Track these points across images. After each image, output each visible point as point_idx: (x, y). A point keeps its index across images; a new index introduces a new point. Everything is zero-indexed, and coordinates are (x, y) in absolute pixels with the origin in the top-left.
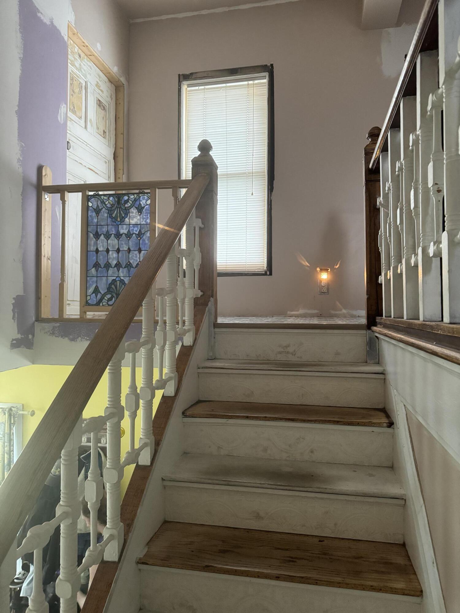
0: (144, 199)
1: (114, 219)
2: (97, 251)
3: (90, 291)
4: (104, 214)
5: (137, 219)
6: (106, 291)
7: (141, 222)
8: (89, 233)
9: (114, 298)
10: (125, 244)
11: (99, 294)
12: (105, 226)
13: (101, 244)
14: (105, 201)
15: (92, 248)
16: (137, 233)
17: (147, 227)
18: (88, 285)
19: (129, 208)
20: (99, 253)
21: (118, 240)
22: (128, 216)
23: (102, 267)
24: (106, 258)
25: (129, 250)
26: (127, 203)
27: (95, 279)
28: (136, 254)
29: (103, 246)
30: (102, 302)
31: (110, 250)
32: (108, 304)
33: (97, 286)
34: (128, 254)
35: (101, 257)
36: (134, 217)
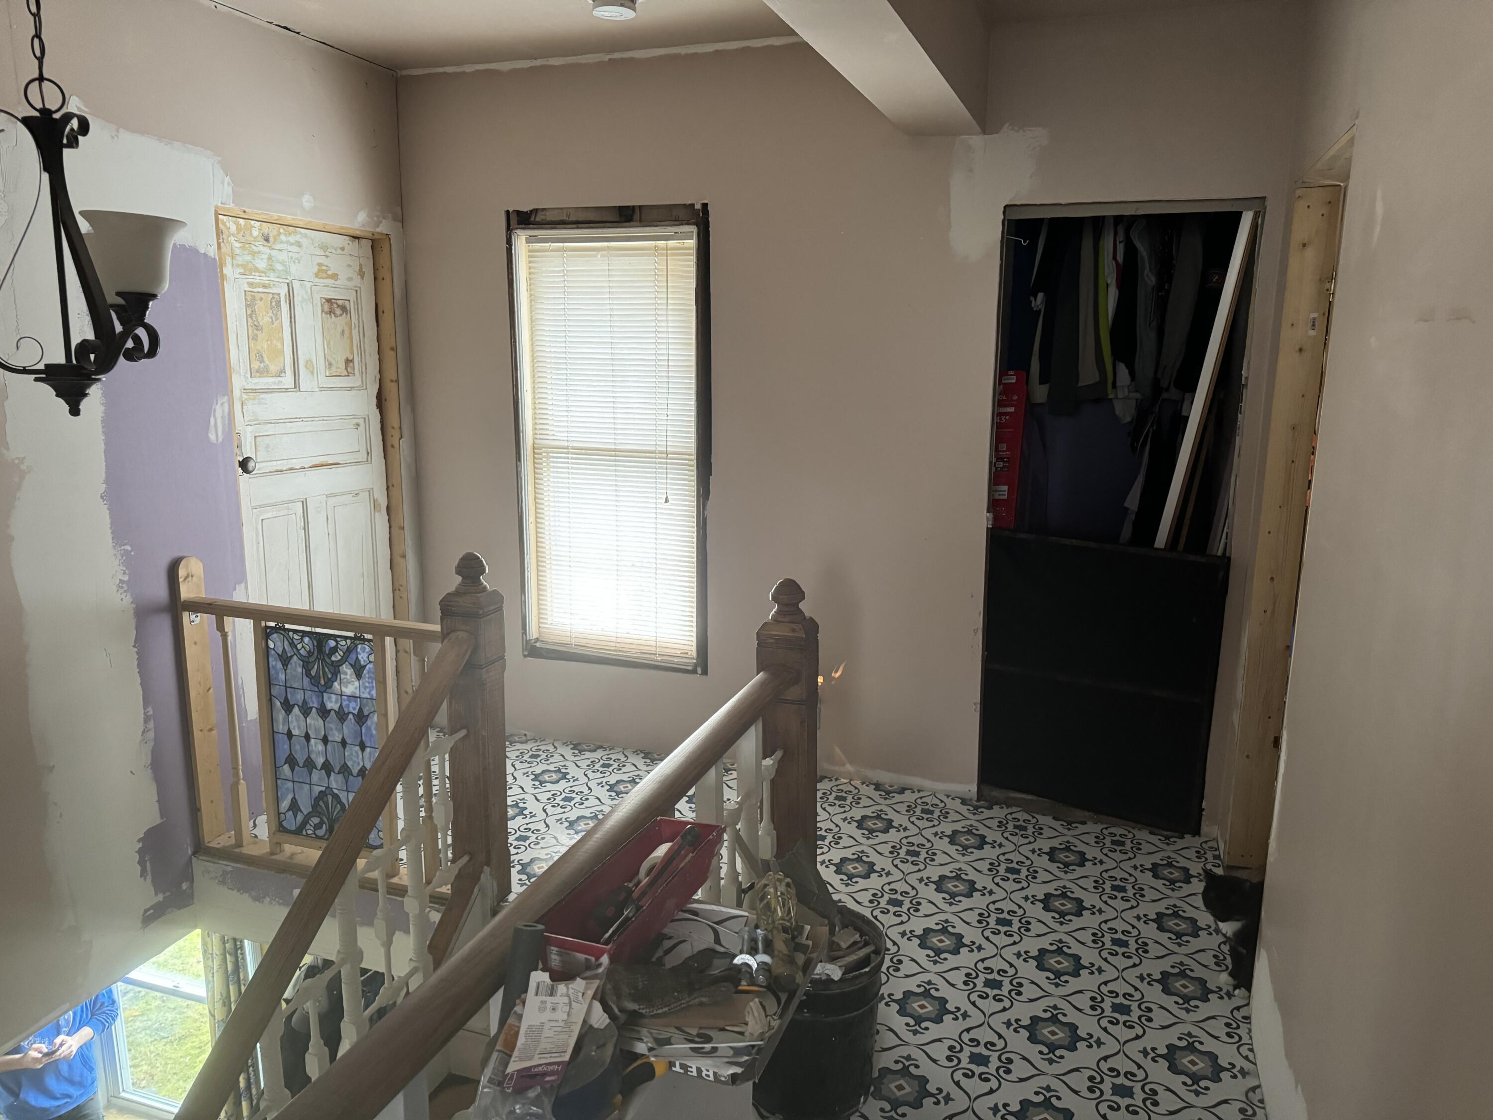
0: (364, 650)
1: (315, 681)
2: (289, 735)
3: (284, 805)
4: (296, 666)
5: (354, 686)
6: (311, 810)
7: (362, 694)
8: (273, 698)
9: (324, 825)
10: (336, 729)
11: (299, 813)
12: (299, 691)
13: (295, 723)
14: (296, 642)
15: (281, 728)
16: (356, 712)
17: (373, 705)
18: (279, 794)
19: (338, 664)
20: (294, 738)
21: (324, 721)
22: (338, 679)
23: (301, 766)
24: (307, 750)
25: (344, 743)
26: (335, 653)
27: (290, 785)
28: (357, 753)
29: (299, 728)
30: (305, 828)
31: (312, 736)
32: (315, 834)
33: (294, 798)
34: (342, 749)
35: (298, 747)
36: (349, 683)
